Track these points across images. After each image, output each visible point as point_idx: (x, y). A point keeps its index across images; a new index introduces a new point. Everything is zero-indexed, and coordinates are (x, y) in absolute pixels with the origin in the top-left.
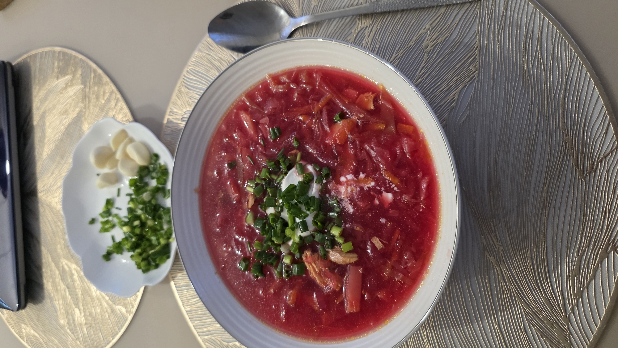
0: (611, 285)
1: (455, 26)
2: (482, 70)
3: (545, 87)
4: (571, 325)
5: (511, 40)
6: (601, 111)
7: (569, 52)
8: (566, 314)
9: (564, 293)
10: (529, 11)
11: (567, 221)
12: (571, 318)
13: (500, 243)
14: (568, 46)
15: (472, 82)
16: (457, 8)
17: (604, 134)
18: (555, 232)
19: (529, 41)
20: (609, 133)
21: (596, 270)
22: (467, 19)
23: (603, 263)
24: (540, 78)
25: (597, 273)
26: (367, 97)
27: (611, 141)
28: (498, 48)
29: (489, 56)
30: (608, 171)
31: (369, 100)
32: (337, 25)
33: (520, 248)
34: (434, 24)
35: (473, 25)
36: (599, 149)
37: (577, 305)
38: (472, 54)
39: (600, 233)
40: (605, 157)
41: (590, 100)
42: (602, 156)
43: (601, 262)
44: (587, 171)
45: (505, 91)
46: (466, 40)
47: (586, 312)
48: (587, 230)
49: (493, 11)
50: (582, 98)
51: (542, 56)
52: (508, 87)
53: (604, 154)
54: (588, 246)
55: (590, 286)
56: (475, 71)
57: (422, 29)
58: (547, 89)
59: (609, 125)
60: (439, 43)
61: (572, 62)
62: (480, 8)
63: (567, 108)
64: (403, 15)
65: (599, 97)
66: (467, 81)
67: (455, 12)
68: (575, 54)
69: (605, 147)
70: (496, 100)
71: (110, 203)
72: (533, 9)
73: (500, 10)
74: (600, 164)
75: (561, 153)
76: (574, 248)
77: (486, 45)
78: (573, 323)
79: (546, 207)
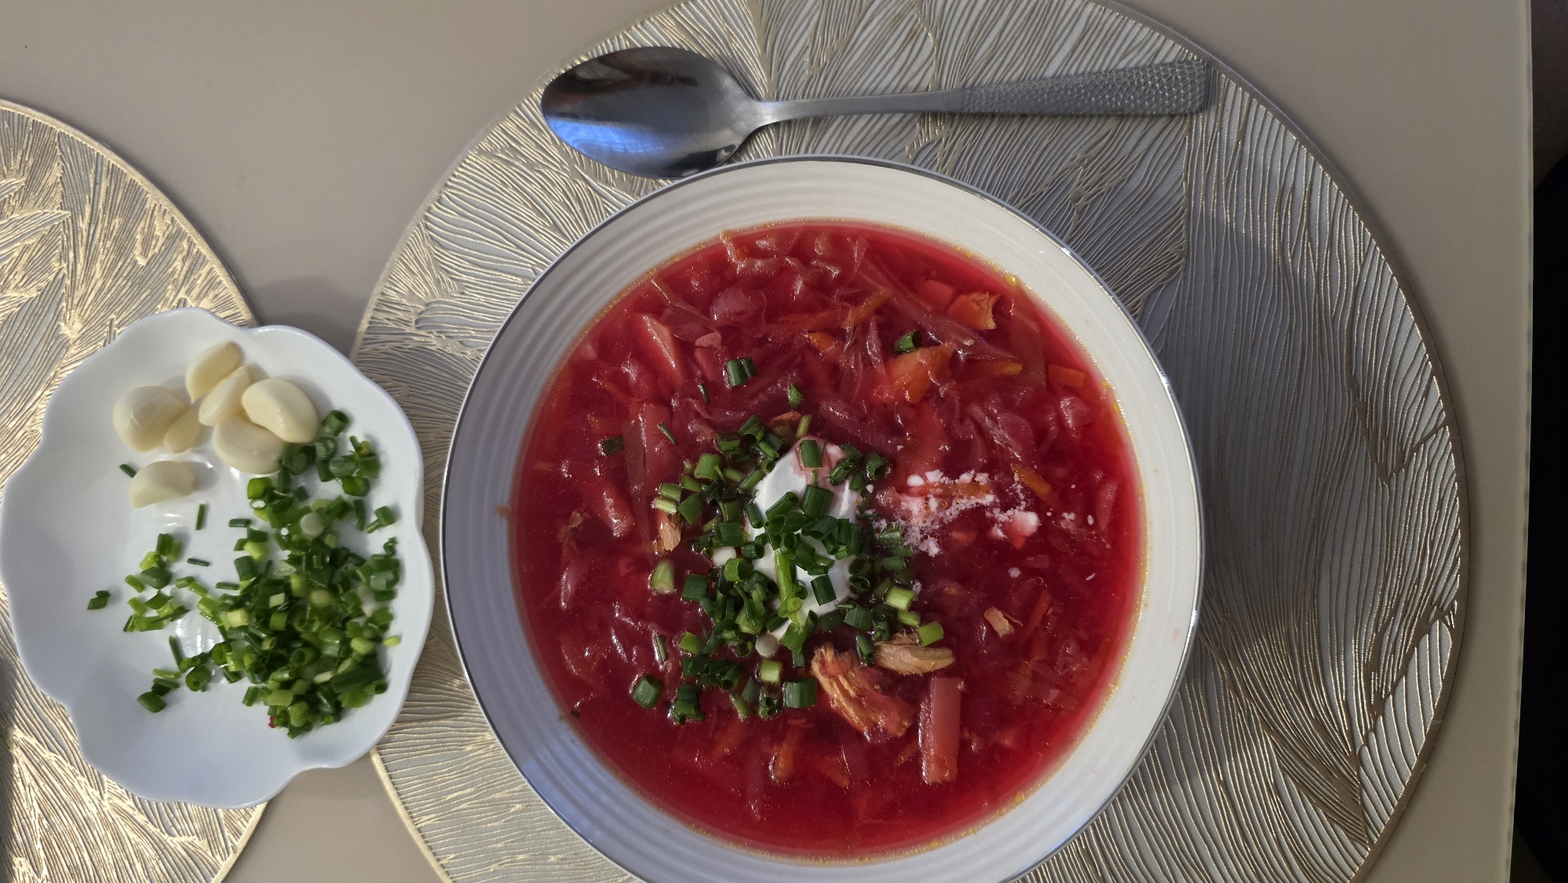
0: (1435, 685)
1: (1137, 161)
2: (1193, 258)
3: (1315, 300)
4: (1365, 771)
5: (1253, 202)
6: (1417, 353)
7: (1360, 236)
8: (1354, 748)
9: (1351, 708)
10: (1287, 147)
11: (1357, 566)
12: (1364, 756)
13: (1227, 612)
14: (1360, 224)
15: (1172, 281)
16: (1143, 126)
17: (1422, 398)
18: (1335, 588)
19: (1287, 206)
20: (1431, 396)
21: (1408, 658)
22: (1163, 150)
23: (1421, 644)
24: (1307, 283)
25: (1411, 665)
26: (978, 303)
27: (1435, 410)
28: (1226, 216)
29: (1207, 232)
30: (1429, 468)
31: (982, 309)
32: (867, 129)
33: (1269, 622)
34: (1093, 152)
35: (1174, 163)
36: (1414, 425)
37: (1375, 730)
38: (1172, 224)
39: (1416, 587)
40: (1424, 440)
41: (1399, 330)
42: (1418, 439)
43: (1417, 642)
44: (1392, 467)
45: (1239, 304)
46: (1162, 192)
47: (1391, 742)
48: (1392, 581)
49: (1216, 139)
50: (1383, 326)
51: (1310, 239)
52: (1245, 296)
53: (1423, 434)
54: (1394, 613)
55: (1398, 690)
56: (1180, 259)
57: (1067, 161)
58: (1320, 305)
59: (1431, 379)
60: (1103, 193)
61: (1366, 256)
62: (1190, 130)
63: (1357, 344)
64: (1024, 126)
65: (1413, 326)
66: (1161, 277)
67: (1139, 132)
68: (1371, 241)
69: (1425, 421)
70: (1220, 320)
71: (169, 545)
72: (1295, 145)
73: (1231, 138)
74: (1415, 454)
75: (1345, 433)
76: (1370, 617)
77: (1202, 207)
78: (1367, 765)
79: (1317, 538)
